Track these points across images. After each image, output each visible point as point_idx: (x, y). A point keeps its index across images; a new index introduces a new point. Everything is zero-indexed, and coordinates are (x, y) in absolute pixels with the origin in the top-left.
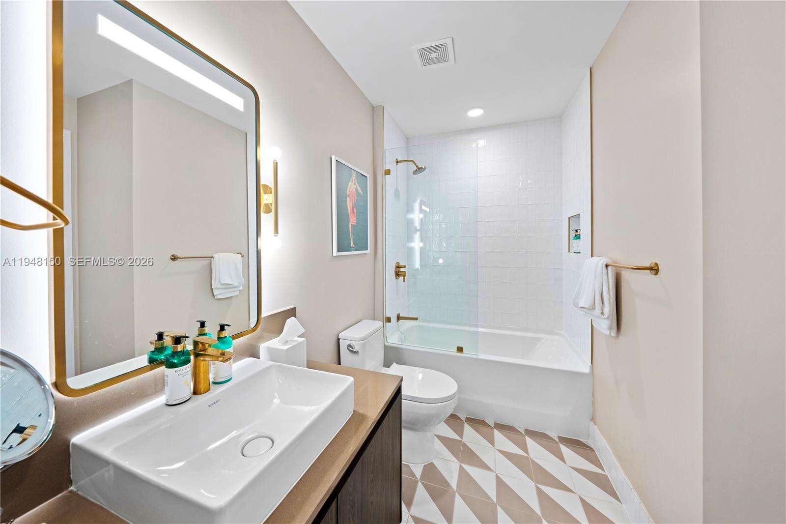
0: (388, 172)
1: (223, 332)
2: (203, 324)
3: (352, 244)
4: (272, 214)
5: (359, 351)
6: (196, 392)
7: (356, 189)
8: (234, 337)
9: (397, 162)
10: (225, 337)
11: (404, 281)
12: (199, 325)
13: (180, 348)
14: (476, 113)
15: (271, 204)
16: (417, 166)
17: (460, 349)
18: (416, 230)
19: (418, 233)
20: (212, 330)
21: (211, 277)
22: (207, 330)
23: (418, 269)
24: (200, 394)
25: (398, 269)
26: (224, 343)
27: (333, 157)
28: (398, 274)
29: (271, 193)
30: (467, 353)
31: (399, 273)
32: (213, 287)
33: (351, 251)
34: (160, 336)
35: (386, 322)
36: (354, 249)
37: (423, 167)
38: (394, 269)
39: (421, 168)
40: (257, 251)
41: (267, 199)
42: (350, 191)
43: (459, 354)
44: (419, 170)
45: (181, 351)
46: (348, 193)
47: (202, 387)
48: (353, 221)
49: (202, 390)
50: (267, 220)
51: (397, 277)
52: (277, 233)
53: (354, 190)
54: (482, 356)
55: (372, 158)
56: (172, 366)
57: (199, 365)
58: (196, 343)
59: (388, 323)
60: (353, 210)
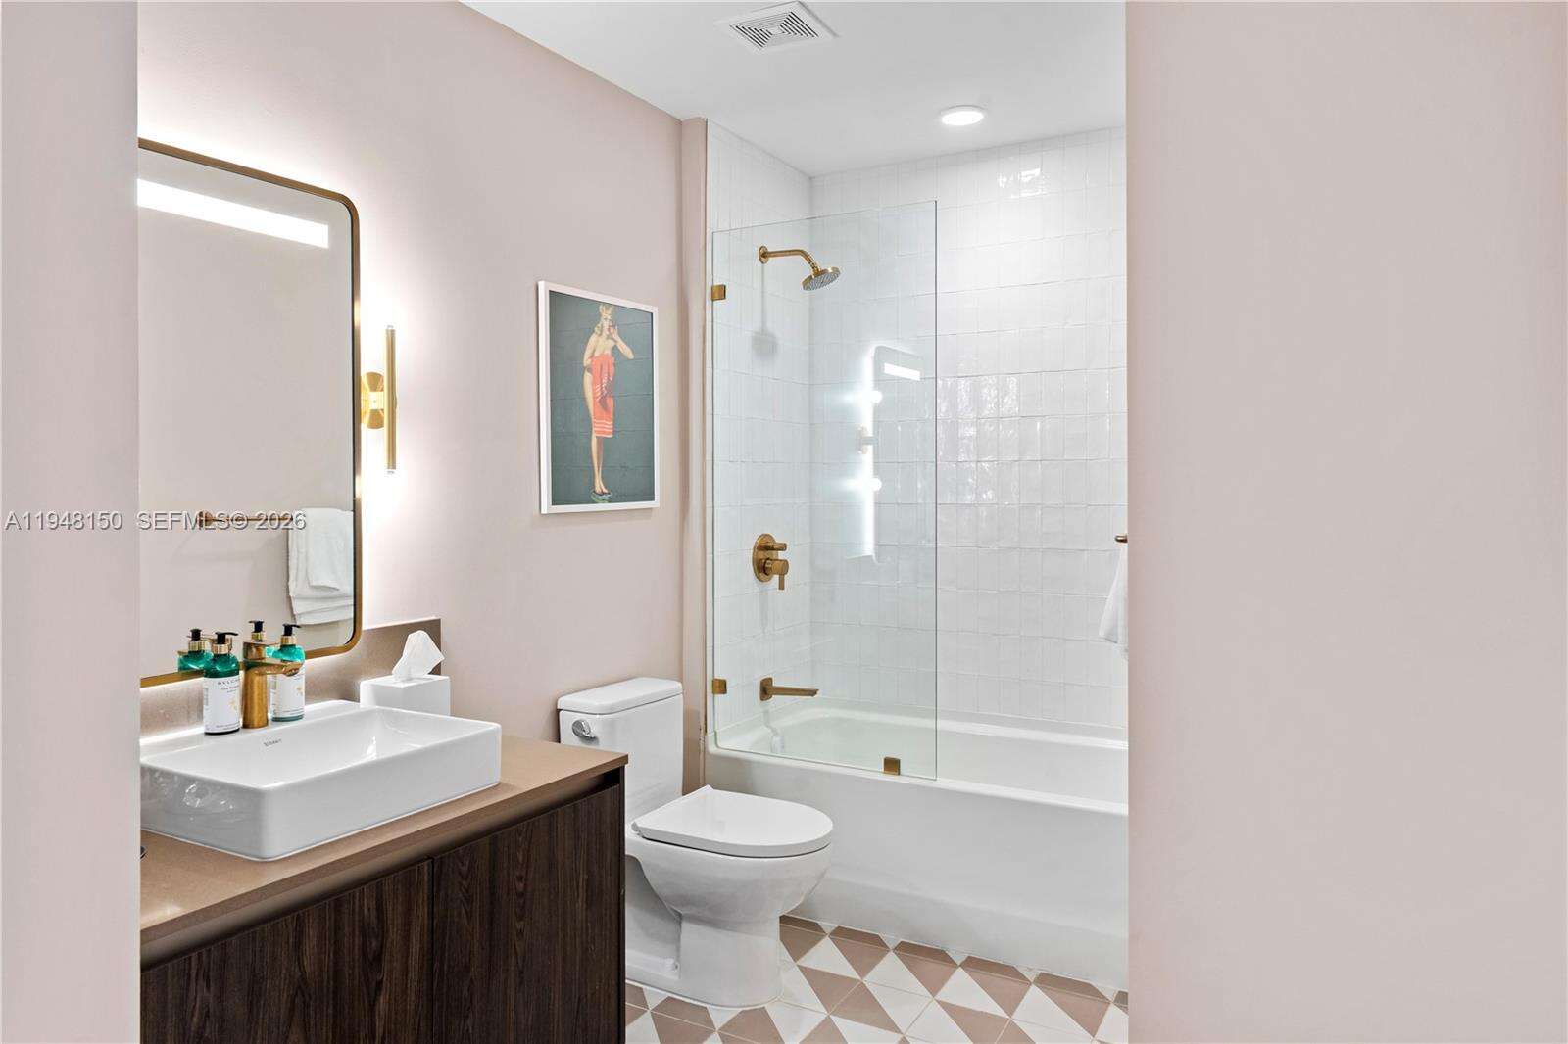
0: (720, 293)
1: (290, 637)
2: (258, 626)
3: (599, 486)
4: (384, 431)
5: (600, 740)
6: (246, 726)
7: (615, 349)
8: (310, 655)
9: (765, 255)
10: (293, 646)
11: (782, 587)
12: (252, 627)
13: (224, 649)
14: (962, 119)
15: (383, 410)
16: (814, 267)
17: (892, 765)
18: (861, 442)
19: (870, 448)
20: (272, 635)
21: (288, 567)
22: (264, 635)
23: (870, 557)
24: (253, 727)
25: (762, 555)
26: (290, 655)
27: (542, 285)
28: (762, 569)
29: (382, 390)
30: (908, 776)
31: (766, 561)
32: (291, 594)
33: (594, 502)
34: (196, 635)
35: (714, 693)
36: (606, 497)
37: (830, 271)
38: (749, 556)
39: (824, 272)
40: (354, 501)
41: (373, 400)
42: (592, 356)
43: (891, 778)
44: (818, 278)
45: (225, 655)
46: (587, 362)
47: (256, 716)
48: (602, 428)
49: (256, 723)
50: (373, 441)
51: (762, 575)
52: (394, 468)
53: (608, 352)
54: (943, 783)
55: (673, 260)
56: (214, 674)
57: (252, 681)
58: (247, 647)
59: (719, 697)
60: (602, 402)
